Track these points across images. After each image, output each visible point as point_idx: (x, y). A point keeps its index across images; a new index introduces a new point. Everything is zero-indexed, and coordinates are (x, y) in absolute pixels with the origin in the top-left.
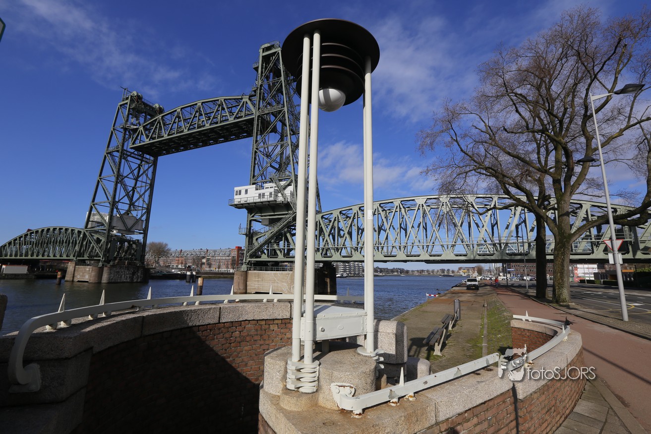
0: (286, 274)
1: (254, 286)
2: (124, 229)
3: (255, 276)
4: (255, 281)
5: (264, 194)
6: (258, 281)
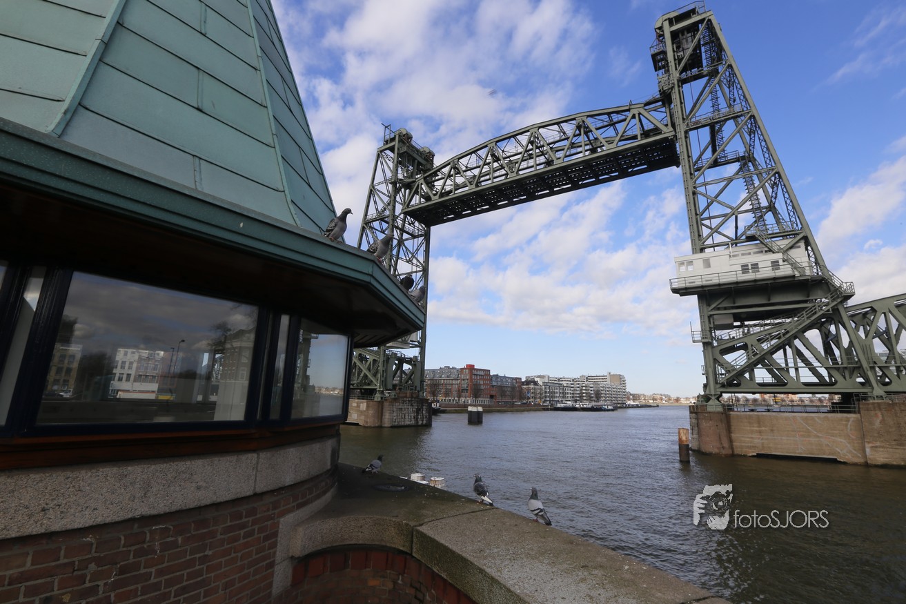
0: (841, 420)
1: (751, 442)
3: (749, 423)
4: (752, 432)
5: (757, 264)
6: (760, 432)
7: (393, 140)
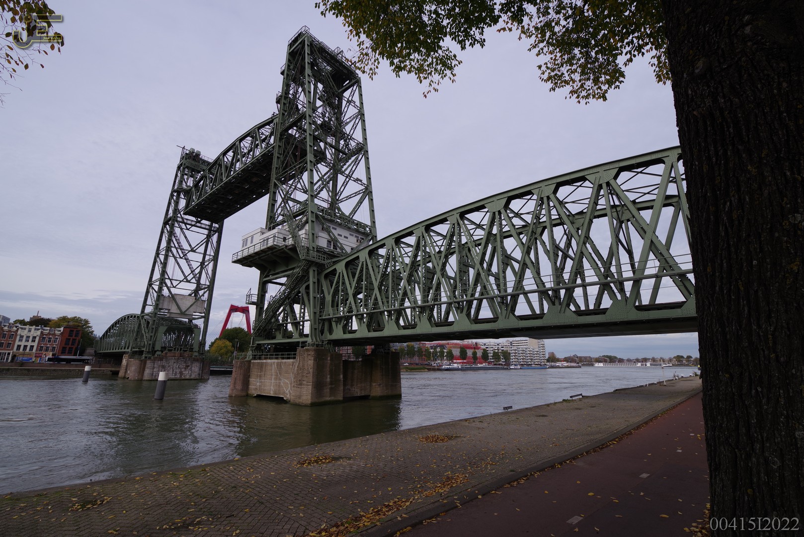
0: (290, 364)
1: (256, 385)
2: (178, 312)
3: (258, 369)
4: (257, 377)
6: (260, 376)
7: (183, 157)
